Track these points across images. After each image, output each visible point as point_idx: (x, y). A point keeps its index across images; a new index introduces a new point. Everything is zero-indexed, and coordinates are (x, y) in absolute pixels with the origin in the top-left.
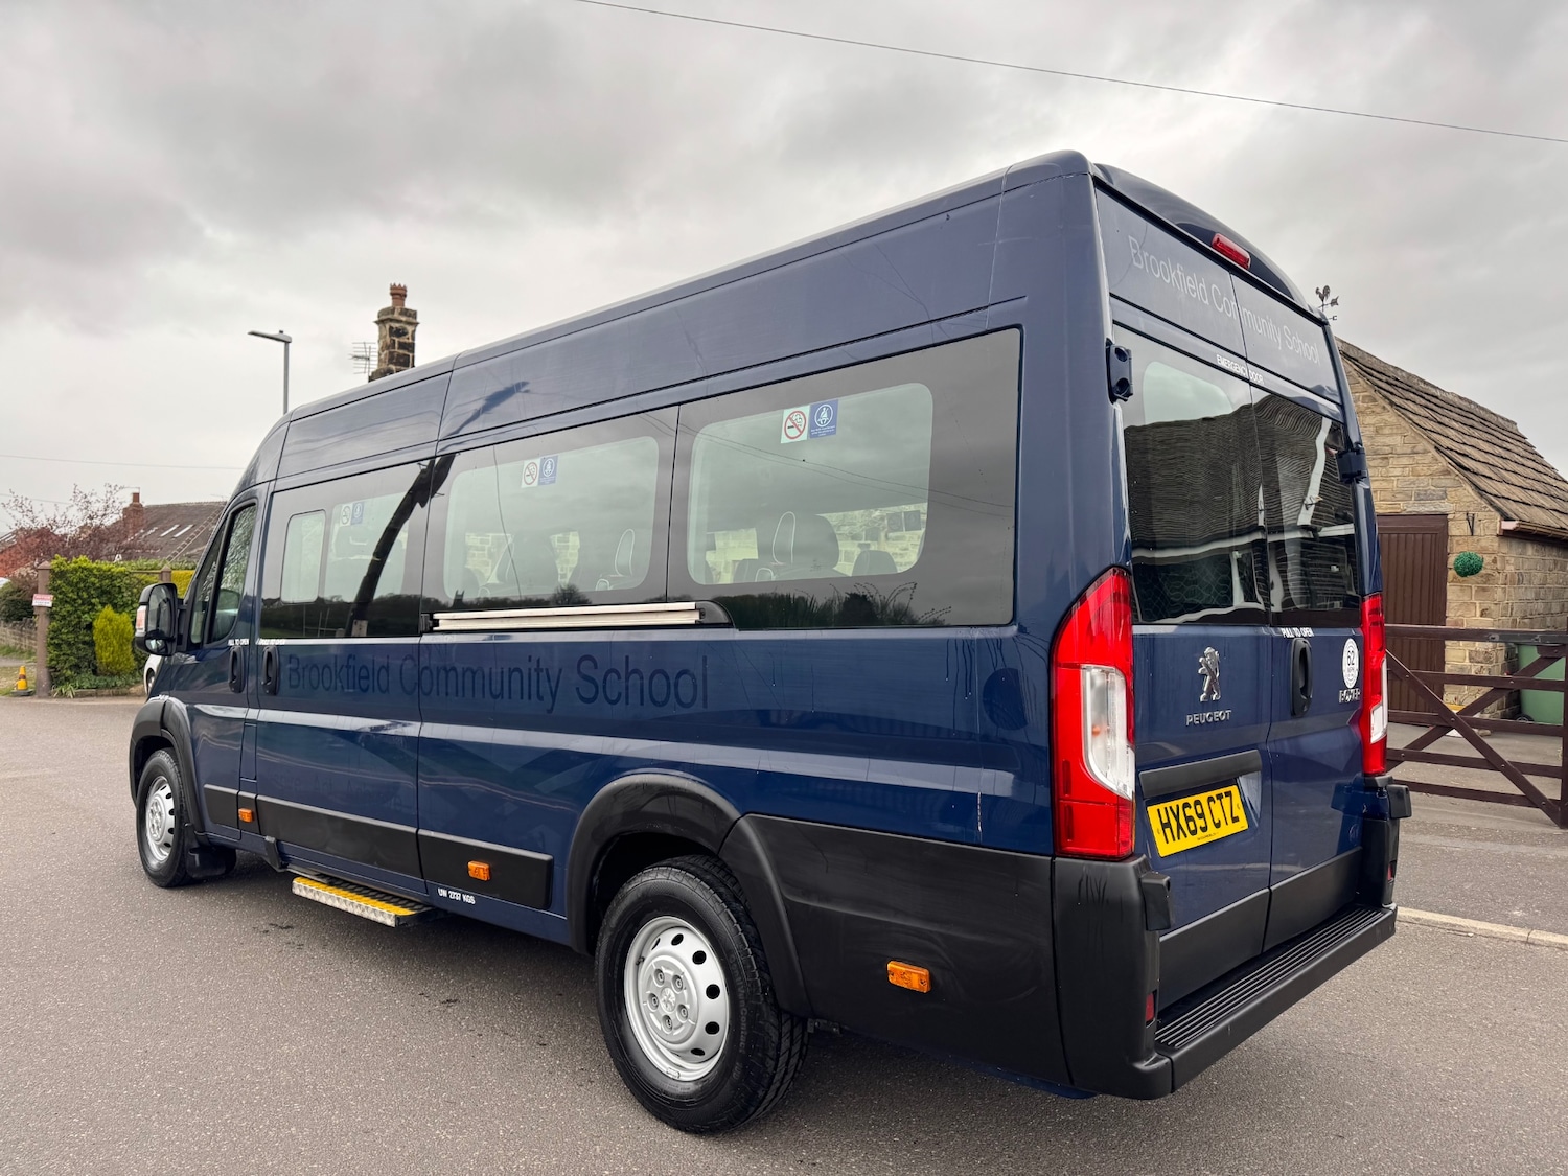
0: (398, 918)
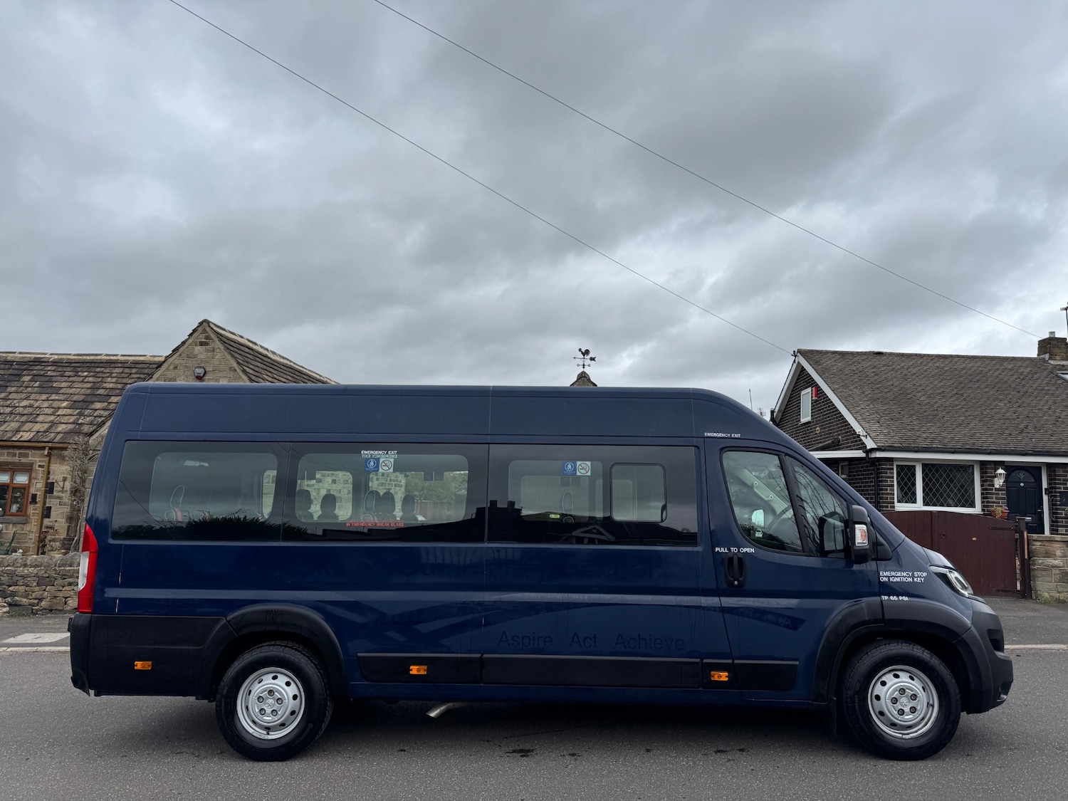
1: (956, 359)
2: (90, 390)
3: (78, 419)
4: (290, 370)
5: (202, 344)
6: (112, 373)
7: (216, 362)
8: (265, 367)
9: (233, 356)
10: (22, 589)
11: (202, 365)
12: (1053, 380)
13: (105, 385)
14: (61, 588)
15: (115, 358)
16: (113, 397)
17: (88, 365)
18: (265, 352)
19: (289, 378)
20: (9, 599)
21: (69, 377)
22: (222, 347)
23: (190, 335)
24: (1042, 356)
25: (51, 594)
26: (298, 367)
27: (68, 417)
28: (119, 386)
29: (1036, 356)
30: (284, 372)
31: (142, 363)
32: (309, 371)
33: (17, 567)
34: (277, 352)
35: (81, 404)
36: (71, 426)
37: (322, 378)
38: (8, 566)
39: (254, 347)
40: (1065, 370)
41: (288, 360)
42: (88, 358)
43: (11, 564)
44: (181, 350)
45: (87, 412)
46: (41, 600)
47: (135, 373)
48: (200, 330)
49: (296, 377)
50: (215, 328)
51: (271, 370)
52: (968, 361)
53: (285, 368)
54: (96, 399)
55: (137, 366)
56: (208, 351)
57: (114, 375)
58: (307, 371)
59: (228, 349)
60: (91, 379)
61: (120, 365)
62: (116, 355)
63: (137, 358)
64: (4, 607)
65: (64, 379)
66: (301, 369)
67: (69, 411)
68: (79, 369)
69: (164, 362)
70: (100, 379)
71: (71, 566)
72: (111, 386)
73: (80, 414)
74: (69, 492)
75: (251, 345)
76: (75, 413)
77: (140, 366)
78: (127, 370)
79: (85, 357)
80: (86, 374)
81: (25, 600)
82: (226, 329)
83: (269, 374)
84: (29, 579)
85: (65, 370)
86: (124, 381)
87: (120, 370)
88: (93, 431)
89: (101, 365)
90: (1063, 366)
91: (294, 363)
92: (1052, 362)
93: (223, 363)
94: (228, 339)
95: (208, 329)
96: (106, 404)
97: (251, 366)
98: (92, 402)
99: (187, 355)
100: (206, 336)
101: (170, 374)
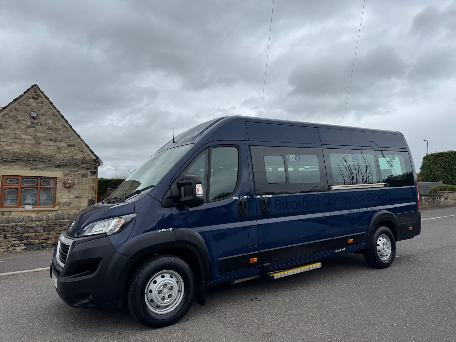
0: (321, 265)
5: (34, 98)
7: (44, 109)
10: (33, 234)
11: (35, 111)
14: (60, 232)
20: (25, 241)
22: (48, 102)
23: (26, 92)
25: (54, 236)
33: (27, 222)
38: (20, 222)
43: (22, 221)
44: (19, 100)
46: (47, 240)
48: (32, 90)
56: (38, 102)
64: (22, 246)
71: (63, 219)
81: (37, 241)
84: (37, 228)
93: (48, 111)
95: (37, 90)
99: (24, 104)
100: (37, 94)
101: (12, 113)
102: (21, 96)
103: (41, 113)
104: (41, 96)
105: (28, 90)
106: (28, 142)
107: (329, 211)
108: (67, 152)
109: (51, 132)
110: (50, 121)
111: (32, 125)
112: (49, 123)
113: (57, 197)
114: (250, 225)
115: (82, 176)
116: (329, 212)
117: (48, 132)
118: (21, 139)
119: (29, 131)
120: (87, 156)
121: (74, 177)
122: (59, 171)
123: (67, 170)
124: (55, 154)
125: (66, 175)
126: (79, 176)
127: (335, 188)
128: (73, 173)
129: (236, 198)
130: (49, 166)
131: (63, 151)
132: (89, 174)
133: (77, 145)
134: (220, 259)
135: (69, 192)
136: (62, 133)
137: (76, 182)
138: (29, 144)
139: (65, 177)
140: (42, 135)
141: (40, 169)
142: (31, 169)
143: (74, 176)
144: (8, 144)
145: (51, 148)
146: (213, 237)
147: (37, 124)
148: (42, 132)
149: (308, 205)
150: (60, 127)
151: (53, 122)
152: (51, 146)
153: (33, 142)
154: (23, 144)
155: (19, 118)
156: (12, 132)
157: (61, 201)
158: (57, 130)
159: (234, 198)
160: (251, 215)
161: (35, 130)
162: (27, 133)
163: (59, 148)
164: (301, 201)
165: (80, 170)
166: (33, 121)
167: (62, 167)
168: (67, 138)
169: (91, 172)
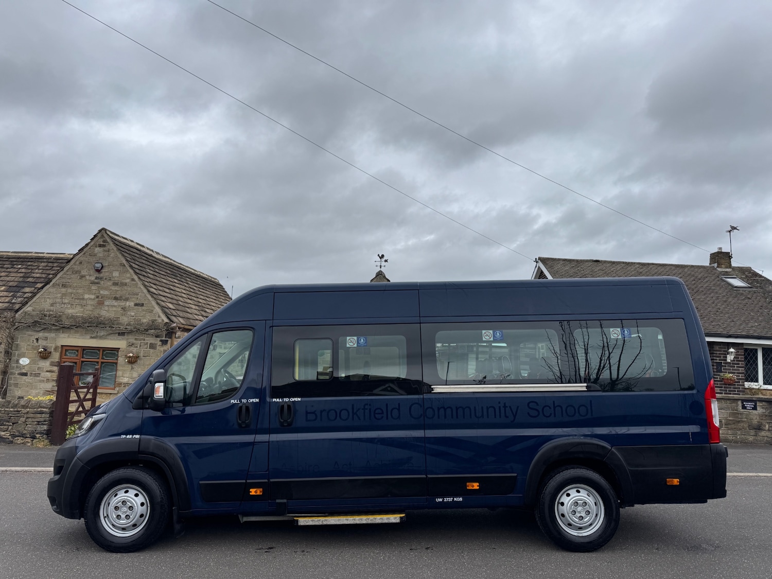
0: (401, 518)
1: (651, 266)
2: (22, 279)
3: (12, 300)
4: (170, 266)
5: (100, 246)
6: (39, 266)
7: (110, 259)
8: (149, 264)
9: (123, 255)
11: (100, 261)
12: (719, 282)
13: (33, 275)
15: (42, 255)
16: (38, 284)
17: (21, 260)
18: (150, 253)
19: (169, 272)
21: (7, 268)
22: (115, 249)
23: (92, 239)
24: (712, 265)
26: (177, 264)
27: (5, 298)
28: (44, 276)
29: (708, 265)
30: (165, 267)
31: (62, 259)
32: (187, 267)
34: (160, 253)
35: (15, 288)
36: (6, 305)
37: (196, 272)
39: (142, 249)
40: (728, 275)
41: (169, 258)
42: (22, 254)
44: (85, 250)
45: (19, 294)
47: (57, 267)
48: (99, 235)
49: (174, 271)
50: (111, 235)
51: (154, 265)
52: (660, 267)
53: (165, 264)
54: (26, 285)
55: (58, 261)
56: (105, 251)
57: (40, 268)
58: (184, 267)
59: (119, 250)
60: (23, 270)
61: (45, 260)
62: (43, 253)
63: (59, 256)
65: (3, 270)
66: (179, 265)
67: (5, 294)
68: (15, 263)
69: (72, 258)
70: (30, 271)
72: (38, 275)
73: (14, 296)
74: (3, 353)
75: (139, 247)
76: (10, 295)
77: (60, 261)
78: (50, 264)
79: (20, 254)
80: (20, 266)
82: (120, 235)
83: (152, 268)
85: (4, 263)
86: (48, 272)
87: (45, 264)
88: (19, 308)
89: (31, 260)
90: (726, 272)
91: (174, 261)
92: (719, 269)
93: (116, 260)
94: (121, 242)
95: (105, 235)
96: (33, 289)
97: (137, 263)
98: (23, 287)
99: (90, 254)
100: (104, 240)
101: (77, 268)
102: (87, 245)
103: (107, 265)
104: (108, 242)
105: (95, 236)
106: (90, 302)
107: (424, 427)
108: (133, 314)
109: (116, 288)
110: (116, 274)
111: (96, 281)
112: (115, 277)
113: (117, 375)
114: (255, 441)
115: (150, 346)
116: (423, 431)
117: (114, 288)
118: (83, 299)
119: (93, 288)
120: (157, 318)
121: (140, 348)
122: (123, 339)
123: (132, 339)
124: (119, 318)
125: (131, 346)
126: (146, 346)
127: (438, 389)
128: (139, 342)
129: (236, 401)
130: (112, 334)
131: (129, 313)
132: (158, 344)
133: (146, 304)
134: (201, 482)
135: (132, 368)
136: (129, 289)
137: (141, 355)
138: (91, 305)
139: (129, 348)
140: (106, 293)
141: (101, 338)
142: (92, 338)
143: (140, 346)
144: (69, 306)
145: (114, 309)
146: (195, 452)
147: (101, 278)
148: (106, 289)
149: (375, 416)
150: (128, 281)
151: (119, 274)
152: (115, 306)
153: (95, 302)
154: (85, 305)
155: (83, 273)
156: (74, 291)
157: (123, 381)
158: (123, 286)
159: (232, 401)
160: (258, 426)
161: (99, 287)
162: (90, 292)
163: (124, 309)
164: (359, 409)
165: (148, 338)
166: (97, 275)
167: (126, 334)
168: (134, 294)
169: (161, 341)
